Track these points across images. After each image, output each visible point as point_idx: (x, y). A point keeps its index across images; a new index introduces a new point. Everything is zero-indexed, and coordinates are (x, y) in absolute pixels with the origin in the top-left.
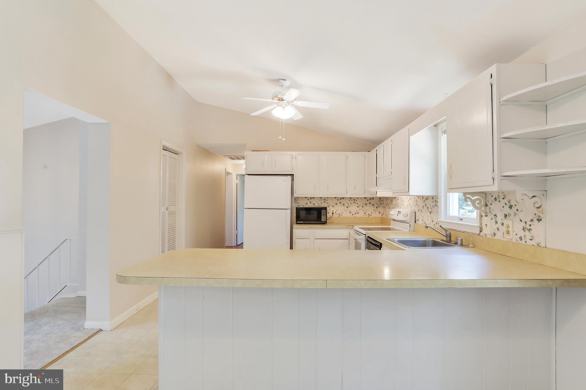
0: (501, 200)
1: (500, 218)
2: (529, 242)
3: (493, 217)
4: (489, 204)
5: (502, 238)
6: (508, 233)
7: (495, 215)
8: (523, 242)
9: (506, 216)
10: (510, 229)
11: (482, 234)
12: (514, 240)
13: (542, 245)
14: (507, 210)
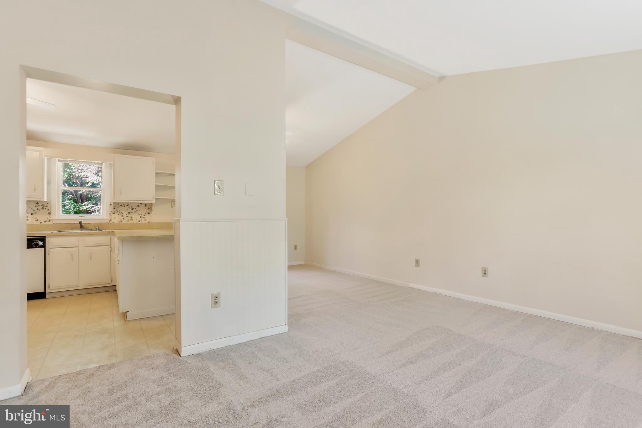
0: (126, 206)
1: (125, 214)
2: (144, 222)
3: (120, 213)
4: (116, 208)
5: (127, 223)
6: (132, 220)
7: (122, 213)
8: (141, 222)
9: (129, 213)
10: (133, 218)
11: (111, 222)
12: (135, 222)
13: (150, 222)
14: (130, 210)
